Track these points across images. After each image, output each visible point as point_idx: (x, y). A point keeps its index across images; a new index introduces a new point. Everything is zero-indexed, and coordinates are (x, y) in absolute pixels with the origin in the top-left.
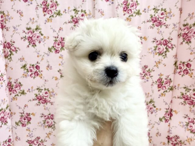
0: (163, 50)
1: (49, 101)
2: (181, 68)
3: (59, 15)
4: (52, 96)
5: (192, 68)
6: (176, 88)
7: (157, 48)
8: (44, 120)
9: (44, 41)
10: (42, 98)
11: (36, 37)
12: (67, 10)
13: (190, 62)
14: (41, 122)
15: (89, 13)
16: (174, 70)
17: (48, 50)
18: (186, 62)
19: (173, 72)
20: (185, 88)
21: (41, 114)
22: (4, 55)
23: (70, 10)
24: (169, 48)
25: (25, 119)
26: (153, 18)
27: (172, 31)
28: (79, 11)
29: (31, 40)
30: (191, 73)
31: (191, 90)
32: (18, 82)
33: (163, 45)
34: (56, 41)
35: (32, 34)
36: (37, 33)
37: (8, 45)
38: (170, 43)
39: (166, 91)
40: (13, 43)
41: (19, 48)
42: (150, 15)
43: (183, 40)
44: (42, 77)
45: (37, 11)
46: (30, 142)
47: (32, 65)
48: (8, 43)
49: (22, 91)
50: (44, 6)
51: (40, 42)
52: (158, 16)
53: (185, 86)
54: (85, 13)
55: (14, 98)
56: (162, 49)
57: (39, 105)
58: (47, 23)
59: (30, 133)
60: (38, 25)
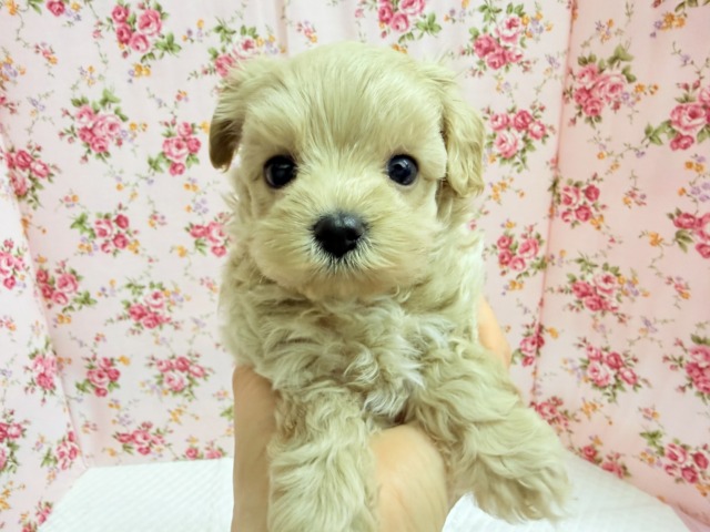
0: (515, 144)
1: (168, 319)
2: (568, 201)
3: (172, 49)
4: (174, 304)
5: (601, 200)
6: (555, 261)
7: (497, 141)
8: (158, 373)
9: (132, 140)
10: (146, 311)
11: (107, 126)
12: (195, 30)
13: (595, 183)
14: (148, 381)
15: (267, 37)
16: (548, 205)
17: (148, 166)
18: (585, 181)
19: (547, 212)
20: (580, 261)
21: (148, 358)
22: (14, 189)
23: (203, 31)
24: (534, 139)
25: (100, 376)
26: (481, 39)
27: (545, 81)
28: (234, 32)
29: (91, 139)
30: (597, 218)
31: (596, 266)
32: (67, 269)
33: (513, 130)
34: (170, 135)
35: (91, 119)
36: (107, 113)
37: (21, 159)
38: (537, 120)
39: (526, 273)
40: (36, 153)
41: (59, 166)
42: (470, 32)
43: (578, 111)
44: (139, 248)
45: (100, 41)
46: (124, 438)
47: (104, 213)
48: (22, 153)
49: (82, 297)
50: (121, 25)
51: (119, 143)
52: (497, 31)
53: (579, 257)
54: (255, 37)
55: (61, 317)
56: (510, 142)
57: (139, 332)
58: (134, 79)
59: (122, 414)
60: (109, 89)
